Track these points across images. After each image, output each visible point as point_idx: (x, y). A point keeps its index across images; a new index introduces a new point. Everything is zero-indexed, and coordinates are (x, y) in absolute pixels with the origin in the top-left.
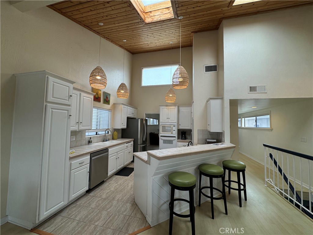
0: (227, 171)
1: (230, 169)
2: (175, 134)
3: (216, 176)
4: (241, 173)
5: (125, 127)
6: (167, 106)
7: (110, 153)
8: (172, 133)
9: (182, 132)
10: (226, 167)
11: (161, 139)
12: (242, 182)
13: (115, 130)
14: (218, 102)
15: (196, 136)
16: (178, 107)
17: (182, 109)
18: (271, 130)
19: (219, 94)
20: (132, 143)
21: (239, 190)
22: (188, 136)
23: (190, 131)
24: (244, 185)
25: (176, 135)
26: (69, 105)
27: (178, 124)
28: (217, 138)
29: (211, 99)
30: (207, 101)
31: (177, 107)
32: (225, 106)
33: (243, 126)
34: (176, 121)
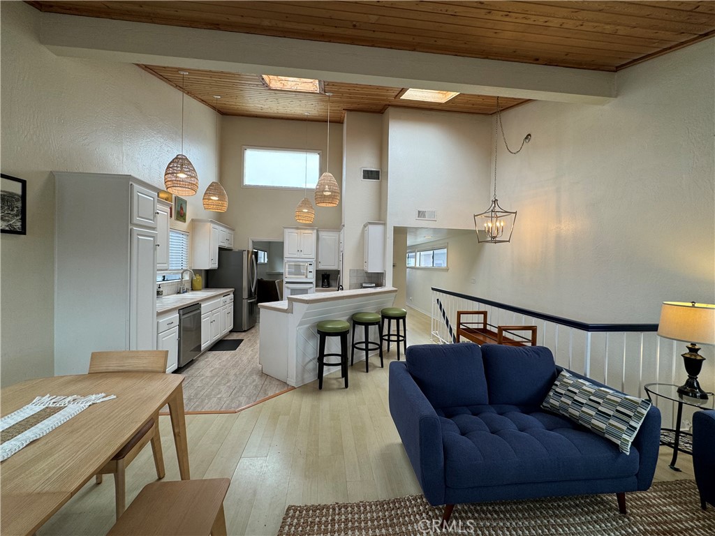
0: (386, 321)
1: (390, 318)
2: (312, 278)
3: (373, 324)
4: (401, 321)
5: (215, 266)
6: (297, 228)
7: (203, 311)
8: (306, 277)
9: (323, 275)
10: (386, 316)
11: (288, 288)
12: (402, 333)
13: (196, 272)
14: (379, 228)
15: (346, 279)
16: (317, 231)
17: (323, 234)
18: (447, 270)
19: (380, 217)
20: (232, 296)
21: (398, 341)
22: (332, 282)
23: (338, 272)
24: (405, 337)
25: (314, 280)
26: (154, 229)
27: (317, 262)
28: (377, 279)
29: (370, 223)
30: (365, 226)
31: (315, 231)
32: (388, 236)
33: (418, 266)
34: (314, 256)
